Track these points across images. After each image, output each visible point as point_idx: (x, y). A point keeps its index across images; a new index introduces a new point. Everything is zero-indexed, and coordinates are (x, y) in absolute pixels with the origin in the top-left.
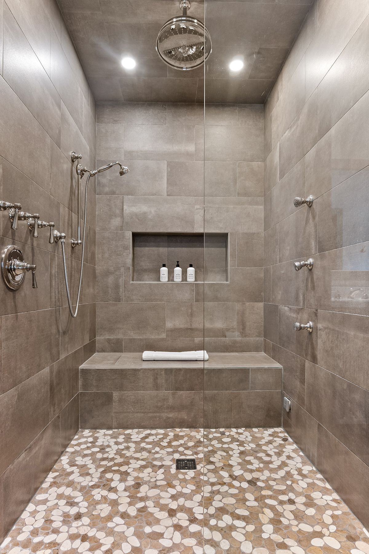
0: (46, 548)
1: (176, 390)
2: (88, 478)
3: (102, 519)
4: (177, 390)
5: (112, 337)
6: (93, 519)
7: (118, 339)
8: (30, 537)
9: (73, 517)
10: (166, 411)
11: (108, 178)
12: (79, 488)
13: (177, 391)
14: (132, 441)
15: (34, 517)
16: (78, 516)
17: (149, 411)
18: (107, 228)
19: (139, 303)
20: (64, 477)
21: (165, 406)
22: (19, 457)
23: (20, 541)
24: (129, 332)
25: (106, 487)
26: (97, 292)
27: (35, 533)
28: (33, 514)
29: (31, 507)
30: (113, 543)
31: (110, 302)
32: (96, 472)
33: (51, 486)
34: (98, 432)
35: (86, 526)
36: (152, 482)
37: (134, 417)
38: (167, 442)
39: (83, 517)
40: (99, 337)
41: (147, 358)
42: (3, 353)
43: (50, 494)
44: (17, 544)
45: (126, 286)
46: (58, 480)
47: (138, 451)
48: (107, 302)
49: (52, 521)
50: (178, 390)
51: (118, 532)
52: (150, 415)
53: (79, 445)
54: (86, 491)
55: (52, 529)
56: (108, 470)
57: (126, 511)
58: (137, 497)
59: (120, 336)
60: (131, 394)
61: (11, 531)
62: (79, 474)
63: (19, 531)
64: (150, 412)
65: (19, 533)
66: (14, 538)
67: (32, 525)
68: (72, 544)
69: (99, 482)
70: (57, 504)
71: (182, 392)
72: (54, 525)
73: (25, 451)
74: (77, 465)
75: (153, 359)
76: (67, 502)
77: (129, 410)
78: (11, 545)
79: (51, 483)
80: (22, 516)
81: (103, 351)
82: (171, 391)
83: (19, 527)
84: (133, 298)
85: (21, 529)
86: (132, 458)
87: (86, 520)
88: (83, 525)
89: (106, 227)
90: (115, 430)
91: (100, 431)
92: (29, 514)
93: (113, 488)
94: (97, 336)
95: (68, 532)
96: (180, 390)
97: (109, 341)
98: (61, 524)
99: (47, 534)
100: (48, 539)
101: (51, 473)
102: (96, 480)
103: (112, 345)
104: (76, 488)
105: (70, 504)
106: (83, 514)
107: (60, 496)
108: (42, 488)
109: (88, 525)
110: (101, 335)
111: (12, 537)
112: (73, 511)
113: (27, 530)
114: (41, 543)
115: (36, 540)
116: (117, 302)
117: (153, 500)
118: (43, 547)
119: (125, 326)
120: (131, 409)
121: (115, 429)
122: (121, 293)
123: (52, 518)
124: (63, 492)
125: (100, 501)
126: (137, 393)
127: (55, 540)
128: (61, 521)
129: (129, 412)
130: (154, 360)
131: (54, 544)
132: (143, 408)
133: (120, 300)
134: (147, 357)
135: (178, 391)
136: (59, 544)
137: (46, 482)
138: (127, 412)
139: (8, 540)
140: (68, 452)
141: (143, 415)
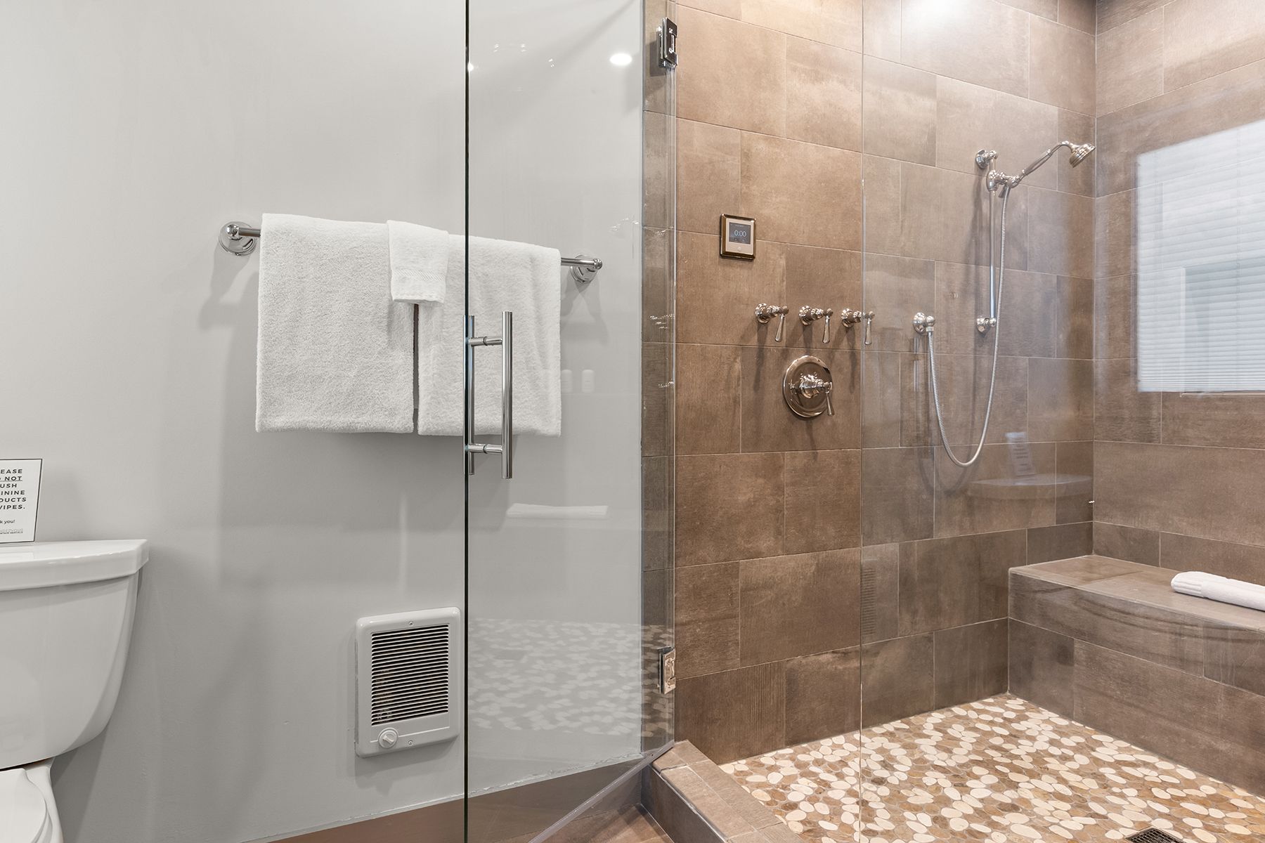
0: (815, 781)
1: (1238, 686)
2: (944, 755)
3: (905, 804)
4: (1241, 687)
5: (1130, 526)
6: (894, 795)
7: (1147, 532)
8: (811, 763)
9: (871, 778)
10: (1206, 729)
11: (1124, 150)
12: (916, 757)
13: (1240, 689)
14: (1090, 754)
15: (833, 750)
16: (879, 782)
17: (1160, 713)
18: (1119, 269)
19: (1203, 449)
20: (911, 735)
21: (1205, 716)
22: (819, 655)
23: (798, 759)
24: (1176, 518)
25: (957, 779)
26: (1096, 418)
27: (818, 763)
28: (835, 747)
29: (839, 739)
30: (889, 831)
31: (1128, 441)
32: (965, 755)
33: (883, 734)
34: (1039, 712)
35: (879, 796)
36: (1044, 820)
37: (1122, 712)
38: (1171, 795)
39: (885, 785)
40: (1101, 520)
41: (1184, 587)
42: (786, 501)
43: (873, 742)
44: (792, 759)
45: (1167, 404)
46: (898, 734)
47: (1081, 773)
48: (1120, 440)
49: (847, 765)
50: (1246, 688)
51: (908, 827)
52: (1165, 723)
53: (979, 711)
54: (921, 766)
55: (840, 771)
56: (989, 764)
57: (950, 819)
58: (990, 818)
59: (1152, 526)
60: (1114, 656)
61: (799, 746)
62: (935, 744)
63: (806, 751)
64: (1164, 717)
65: (804, 753)
66: (796, 753)
67: (824, 755)
68: (844, 797)
69: (954, 768)
70: (870, 755)
71: (1258, 696)
72: (845, 770)
73: (833, 652)
74: (945, 733)
75: (1200, 593)
76: (884, 761)
77: (1109, 692)
78: (787, 756)
79: (888, 731)
80: (822, 742)
81: (1110, 554)
82: (1224, 682)
83: (809, 748)
84: (1189, 435)
85: (810, 751)
86: (1054, 775)
87: (884, 791)
88: (876, 793)
89: (1119, 266)
90: (1077, 724)
91: (1043, 713)
92: (831, 744)
93: (967, 786)
94: (1097, 518)
95: (852, 785)
96: (1253, 690)
97: (1123, 532)
98: (853, 774)
99: (829, 772)
100: (824, 776)
101: (900, 721)
102: (952, 763)
103: (1132, 543)
104: (913, 755)
105: (884, 765)
106: (888, 783)
107: (881, 751)
108: (870, 731)
109: (881, 797)
110: (1105, 515)
111: (795, 751)
112: (880, 773)
113: (815, 755)
114: (815, 774)
115: (813, 769)
116: (1143, 442)
117: (1010, 838)
118: (813, 778)
119: (1165, 502)
120: (1114, 690)
121: (1077, 721)
122: (1155, 420)
123: (850, 763)
124: (890, 750)
125: (927, 786)
126: (1130, 658)
127: (831, 782)
128: (855, 772)
129: (1111, 697)
130: (1207, 598)
131: (826, 784)
132: (1144, 699)
133: (1152, 437)
134: (1184, 585)
135: (1244, 690)
136: (830, 787)
137: (883, 727)
138: (1106, 695)
139: (789, 751)
140: (952, 711)
141: (1143, 715)
